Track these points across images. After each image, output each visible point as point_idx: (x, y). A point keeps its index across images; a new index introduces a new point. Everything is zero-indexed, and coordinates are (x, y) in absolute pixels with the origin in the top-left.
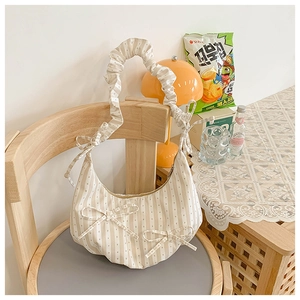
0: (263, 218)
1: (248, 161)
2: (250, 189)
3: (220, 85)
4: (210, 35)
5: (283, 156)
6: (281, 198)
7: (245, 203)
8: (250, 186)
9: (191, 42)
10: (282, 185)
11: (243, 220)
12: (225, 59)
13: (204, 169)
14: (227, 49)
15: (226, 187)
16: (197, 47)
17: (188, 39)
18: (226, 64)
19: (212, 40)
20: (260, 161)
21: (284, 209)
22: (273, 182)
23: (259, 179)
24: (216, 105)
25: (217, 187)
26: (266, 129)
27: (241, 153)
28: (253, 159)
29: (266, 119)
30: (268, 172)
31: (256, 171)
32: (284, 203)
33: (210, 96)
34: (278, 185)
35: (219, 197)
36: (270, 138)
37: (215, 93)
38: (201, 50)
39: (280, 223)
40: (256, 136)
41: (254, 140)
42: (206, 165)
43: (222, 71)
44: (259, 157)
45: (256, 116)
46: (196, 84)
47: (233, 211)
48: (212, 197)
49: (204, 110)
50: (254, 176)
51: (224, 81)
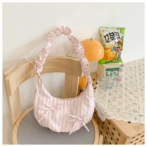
0: (122, 119)
1: (123, 90)
2: (120, 104)
3: (115, 52)
4: (113, 28)
5: (141, 90)
6: (134, 110)
7: (115, 110)
8: (121, 102)
9: (103, 31)
10: (136, 104)
11: (112, 118)
12: (119, 40)
13: (101, 90)
14: (121, 35)
15: (109, 101)
16: (105, 34)
17: (102, 29)
18: (119, 43)
19: (114, 30)
20: (129, 91)
21: (133, 116)
22: (132, 102)
23: (126, 99)
24: (112, 61)
25: (105, 101)
26: (137, 75)
27: (121, 85)
28: (126, 89)
29: (139, 70)
30: (132, 97)
31: (126, 95)
32: (134, 113)
33: (109, 57)
34: (134, 104)
35: (104, 105)
36: (138, 80)
37: (112, 56)
38: (107, 35)
39: (129, 122)
40: (131, 78)
41: (130, 79)
42: (103, 89)
43: (117, 45)
44: (129, 88)
45: (135, 67)
46: (100, 51)
47: (109, 113)
48: (101, 105)
49: (106, 63)
50: (124, 98)
51: (116, 50)
